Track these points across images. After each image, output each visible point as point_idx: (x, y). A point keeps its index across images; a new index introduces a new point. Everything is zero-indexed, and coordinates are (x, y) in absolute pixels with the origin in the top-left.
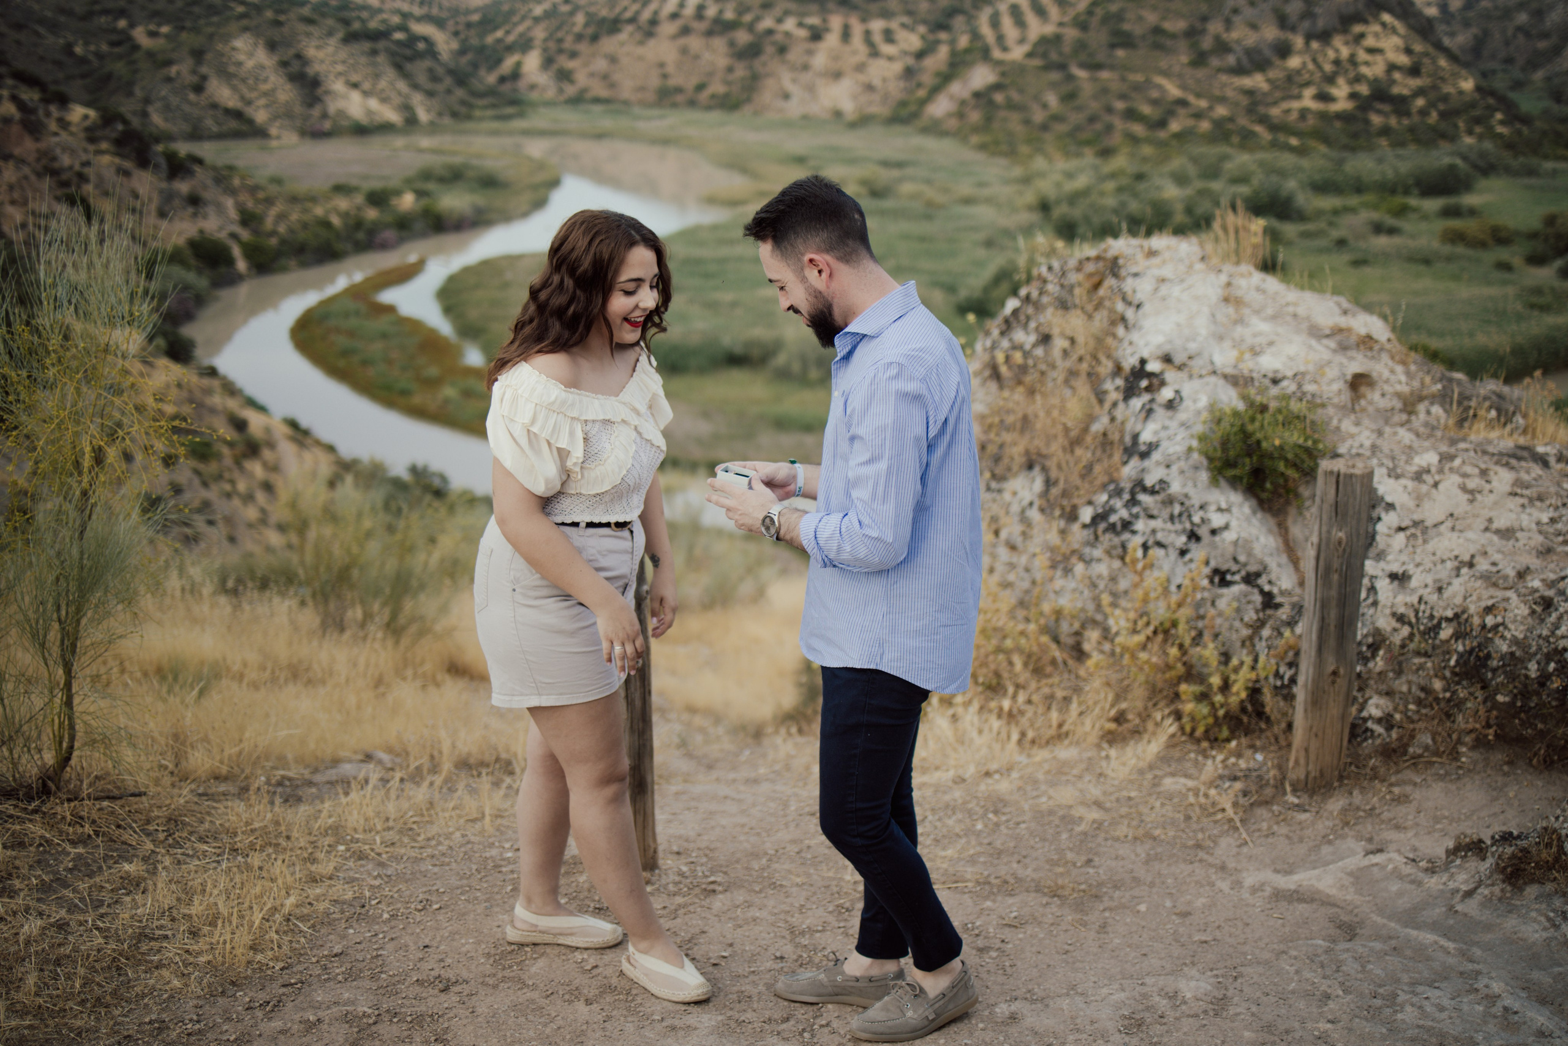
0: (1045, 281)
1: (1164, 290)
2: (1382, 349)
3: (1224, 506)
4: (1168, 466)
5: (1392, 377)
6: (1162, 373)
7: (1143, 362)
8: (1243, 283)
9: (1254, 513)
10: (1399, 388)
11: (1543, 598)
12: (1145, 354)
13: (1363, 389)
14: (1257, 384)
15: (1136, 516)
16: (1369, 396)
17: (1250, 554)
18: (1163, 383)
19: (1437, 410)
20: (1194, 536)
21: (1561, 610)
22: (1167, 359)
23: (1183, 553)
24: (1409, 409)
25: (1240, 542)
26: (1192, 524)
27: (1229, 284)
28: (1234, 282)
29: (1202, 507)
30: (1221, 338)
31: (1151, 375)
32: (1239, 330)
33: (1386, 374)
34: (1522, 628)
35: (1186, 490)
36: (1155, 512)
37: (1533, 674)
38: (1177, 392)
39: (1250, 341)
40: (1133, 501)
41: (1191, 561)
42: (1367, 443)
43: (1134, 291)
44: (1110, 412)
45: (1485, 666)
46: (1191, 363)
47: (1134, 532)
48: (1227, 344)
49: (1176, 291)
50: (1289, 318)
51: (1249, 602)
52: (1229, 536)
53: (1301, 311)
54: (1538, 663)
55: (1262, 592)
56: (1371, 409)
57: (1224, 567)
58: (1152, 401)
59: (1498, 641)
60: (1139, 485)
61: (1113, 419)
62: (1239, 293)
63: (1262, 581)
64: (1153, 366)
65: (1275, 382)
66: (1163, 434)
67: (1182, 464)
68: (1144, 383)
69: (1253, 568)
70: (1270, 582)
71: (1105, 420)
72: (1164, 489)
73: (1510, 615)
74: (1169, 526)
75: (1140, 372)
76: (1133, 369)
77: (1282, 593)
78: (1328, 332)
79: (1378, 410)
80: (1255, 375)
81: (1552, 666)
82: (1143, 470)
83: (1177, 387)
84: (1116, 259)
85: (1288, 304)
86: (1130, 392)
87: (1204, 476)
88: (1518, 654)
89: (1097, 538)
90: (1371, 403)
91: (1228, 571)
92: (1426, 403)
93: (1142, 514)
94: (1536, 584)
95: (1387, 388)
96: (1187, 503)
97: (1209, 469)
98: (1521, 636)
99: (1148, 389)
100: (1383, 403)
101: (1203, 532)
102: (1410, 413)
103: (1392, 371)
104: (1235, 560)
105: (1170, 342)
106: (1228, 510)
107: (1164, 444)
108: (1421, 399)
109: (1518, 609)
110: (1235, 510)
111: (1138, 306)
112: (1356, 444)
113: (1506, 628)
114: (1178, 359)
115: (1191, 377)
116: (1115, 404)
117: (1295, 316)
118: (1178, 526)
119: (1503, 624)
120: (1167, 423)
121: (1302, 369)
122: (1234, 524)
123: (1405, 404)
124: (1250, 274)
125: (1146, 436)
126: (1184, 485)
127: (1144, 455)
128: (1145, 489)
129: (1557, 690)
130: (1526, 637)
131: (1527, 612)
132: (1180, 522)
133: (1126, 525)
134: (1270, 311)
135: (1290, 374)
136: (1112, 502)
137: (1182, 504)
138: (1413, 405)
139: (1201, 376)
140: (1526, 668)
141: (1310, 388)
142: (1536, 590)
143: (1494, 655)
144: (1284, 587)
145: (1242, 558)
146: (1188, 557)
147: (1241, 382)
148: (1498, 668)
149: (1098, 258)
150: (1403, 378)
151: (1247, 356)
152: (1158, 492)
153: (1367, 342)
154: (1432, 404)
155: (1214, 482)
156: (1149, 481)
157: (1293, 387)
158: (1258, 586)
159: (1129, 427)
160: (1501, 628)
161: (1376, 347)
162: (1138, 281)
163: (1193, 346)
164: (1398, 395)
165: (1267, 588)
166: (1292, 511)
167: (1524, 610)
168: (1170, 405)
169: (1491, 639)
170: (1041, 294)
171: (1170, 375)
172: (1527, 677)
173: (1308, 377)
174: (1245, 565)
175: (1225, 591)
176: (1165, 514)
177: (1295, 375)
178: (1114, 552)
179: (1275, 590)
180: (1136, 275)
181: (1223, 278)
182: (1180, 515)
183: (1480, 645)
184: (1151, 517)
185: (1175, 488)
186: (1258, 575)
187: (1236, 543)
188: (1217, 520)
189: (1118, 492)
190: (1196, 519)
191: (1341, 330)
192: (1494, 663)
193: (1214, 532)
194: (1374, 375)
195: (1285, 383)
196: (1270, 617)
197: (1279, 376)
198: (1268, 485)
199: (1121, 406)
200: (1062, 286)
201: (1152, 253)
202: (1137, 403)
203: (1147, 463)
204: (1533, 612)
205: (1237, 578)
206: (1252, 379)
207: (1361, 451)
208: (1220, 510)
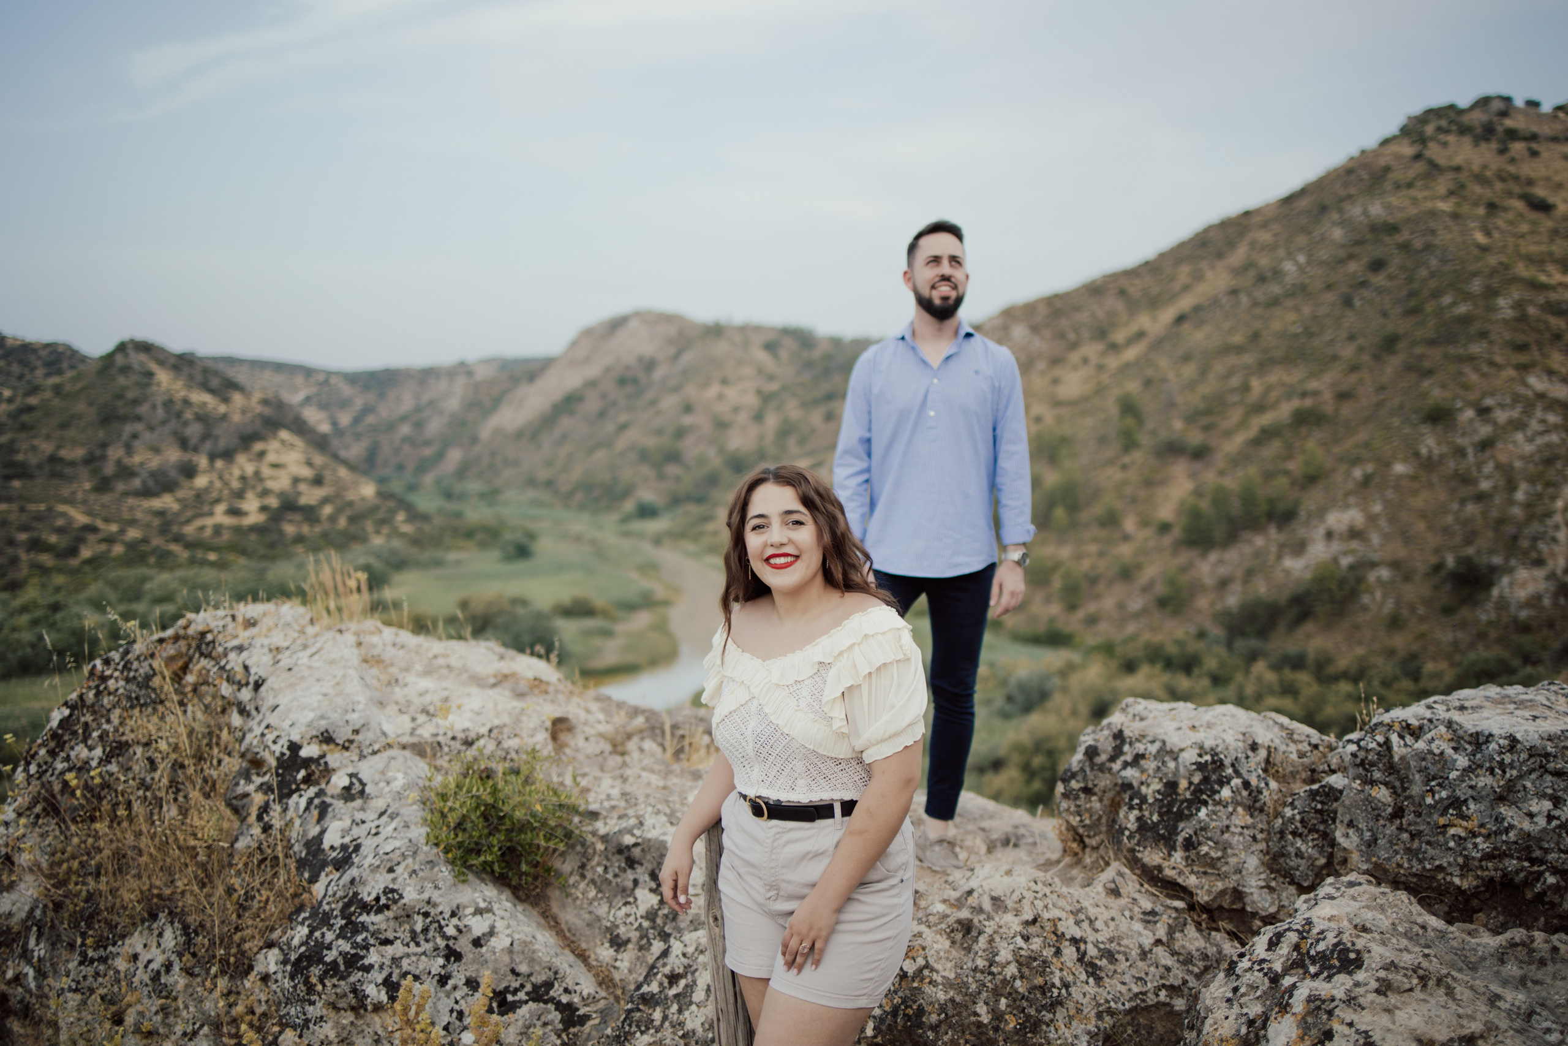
0: (104, 679)
1: (286, 660)
2: (557, 691)
3: (482, 905)
4: (391, 870)
5: (591, 718)
6: (323, 756)
7: (294, 747)
8: (375, 639)
9: (515, 906)
10: (603, 728)
11: (959, 922)
12: (296, 738)
13: (563, 737)
14: (446, 749)
15: (366, 947)
16: (572, 743)
17: (532, 961)
18: (328, 772)
19: (649, 745)
20: (453, 955)
21: (989, 931)
22: (327, 738)
23: (443, 980)
24: (619, 749)
25: (516, 947)
26: (448, 938)
27: (359, 644)
28: (362, 639)
29: (453, 914)
30: (381, 704)
31: (307, 762)
32: (398, 692)
33: (583, 715)
34: (949, 965)
35: (426, 896)
36: (390, 935)
37: (985, 1019)
38: (351, 776)
39: (418, 702)
40: (351, 928)
41: (455, 988)
42: (615, 792)
43: (246, 668)
44: (260, 818)
45: (920, 1025)
46: (359, 738)
47: (368, 969)
48: (392, 709)
49: (303, 657)
50: (444, 672)
51: (545, 1024)
52: (499, 943)
53: (454, 661)
54: (986, 1004)
55: (559, 1006)
56: (580, 757)
57: (501, 987)
58: (321, 793)
59: (928, 989)
60: (354, 904)
61: (267, 828)
62: (375, 652)
63: (556, 992)
64: (309, 751)
65: (469, 743)
66: (356, 832)
67: (410, 860)
68: (302, 774)
69: (539, 978)
70: (567, 991)
71: (256, 830)
72: (395, 902)
73: (930, 953)
74: (413, 948)
75: (292, 759)
76: (280, 759)
77: (586, 1000)
78: (492, 681)
79: (588, 757)
80: (440, 739)
81: (1003, 1001)
82: (352, 881)
83: (350, 770)
84: (203, 634)
85: (435, 657)
86: (285, 790)
87: (444, 872)
88: (958, 999)
89: (311, 989)
90: (577, 750)
91: (507, 989)
92: (635, 739)
93: (372, 941)
94: (940, 908)
95: (589, 731)
96: (433, 912)
97: (448, 861)
98: (952, 976)
99: (307, 780)
100: (593, 748)
101: (463, 945)
102: (623, 754)
103: (588, 711)
104: (513, 971)
105: (322, 717)
106: (489, 910)
107: (368, 845)
108: (629, 737)
109: (938, 944)
110: (496, 907)
111: (258, 686)
112: (603, 797)
113: (932, 970)
114: (341, 737)
115: (362, 757)
116: (265, 809)
117: (448, 667)
118: (427, 947)
119: (927, 966)
120: (359, 816)
121: (496, 722)
122: (500, 925)
123: (615, 746)
124: (380, 631)
125: (333, 838)
126: (422, 891)
127: (343, 863)
128: (365, 908)
129: (1016, 1031)
130: (958, 976)
131: (948, 943)
132: (427, 941)
133: (353, 961)
134: (418, 667)
135: (484, 730)
136: (317, 934)
137: (426, 915)
138: (623, 744)
139: (374, 753)
140: (976, 1014)
141: (511, 743)
142: (946, 916)
143: (928, 1008)
144: (585, 993)
145: (523, 968)
146: (451, 982)
147: (428, 750)
148: (940, 1022)
149: (176, 638)
150: (601, 716)
151: (422, 718)
152: (387, 907)
153: (538, 684)
154: (642, 739)
155: (460, 879)
156: (368, 894)
157: (491, 746)
158: (552, 1000)
159: (293, 834)
160: (926, 972)
161: (551, 689)
162: (245, 654)
163: (355, 718)
164: (602, 736)
165: (565, 999)
166: (554, 894)
167: (944, 943)
168: (348, 794)
169: (918, 989)
170: (98, 694)
171: (334, 758)
172: (980, 1025)
173: (506, 730)
174: (530, 975)
175: (511, 1017)
176: (404, 933)
177: (490, 731)
178: (342, 1004)
179: (576, 999)
180: (240, 649)
181: (350, 638)
182: (425, 930)
183: (904, 1001)
184: (387, 942)
185: (411, 895)
186: (549, 985)
187: (510, 950)
188: (478, 926)
189: (326, 920)
190: (450, 931)
191: (506, 677)
192: (934, 1018)
193: (477, 943)
194: (571, 716)
195: (482, 742)
196: (575, 1035)
197: (472, 735)
198: (524, 867)
199: (277, 808)
200: (128, 680)
201: (251, 623)
202: (297, 802)
203: (353, 872)
204: (953, 942)
205: (522, 996)
206: (439, 744)
207: (613, 803)
208: (479, 912)
